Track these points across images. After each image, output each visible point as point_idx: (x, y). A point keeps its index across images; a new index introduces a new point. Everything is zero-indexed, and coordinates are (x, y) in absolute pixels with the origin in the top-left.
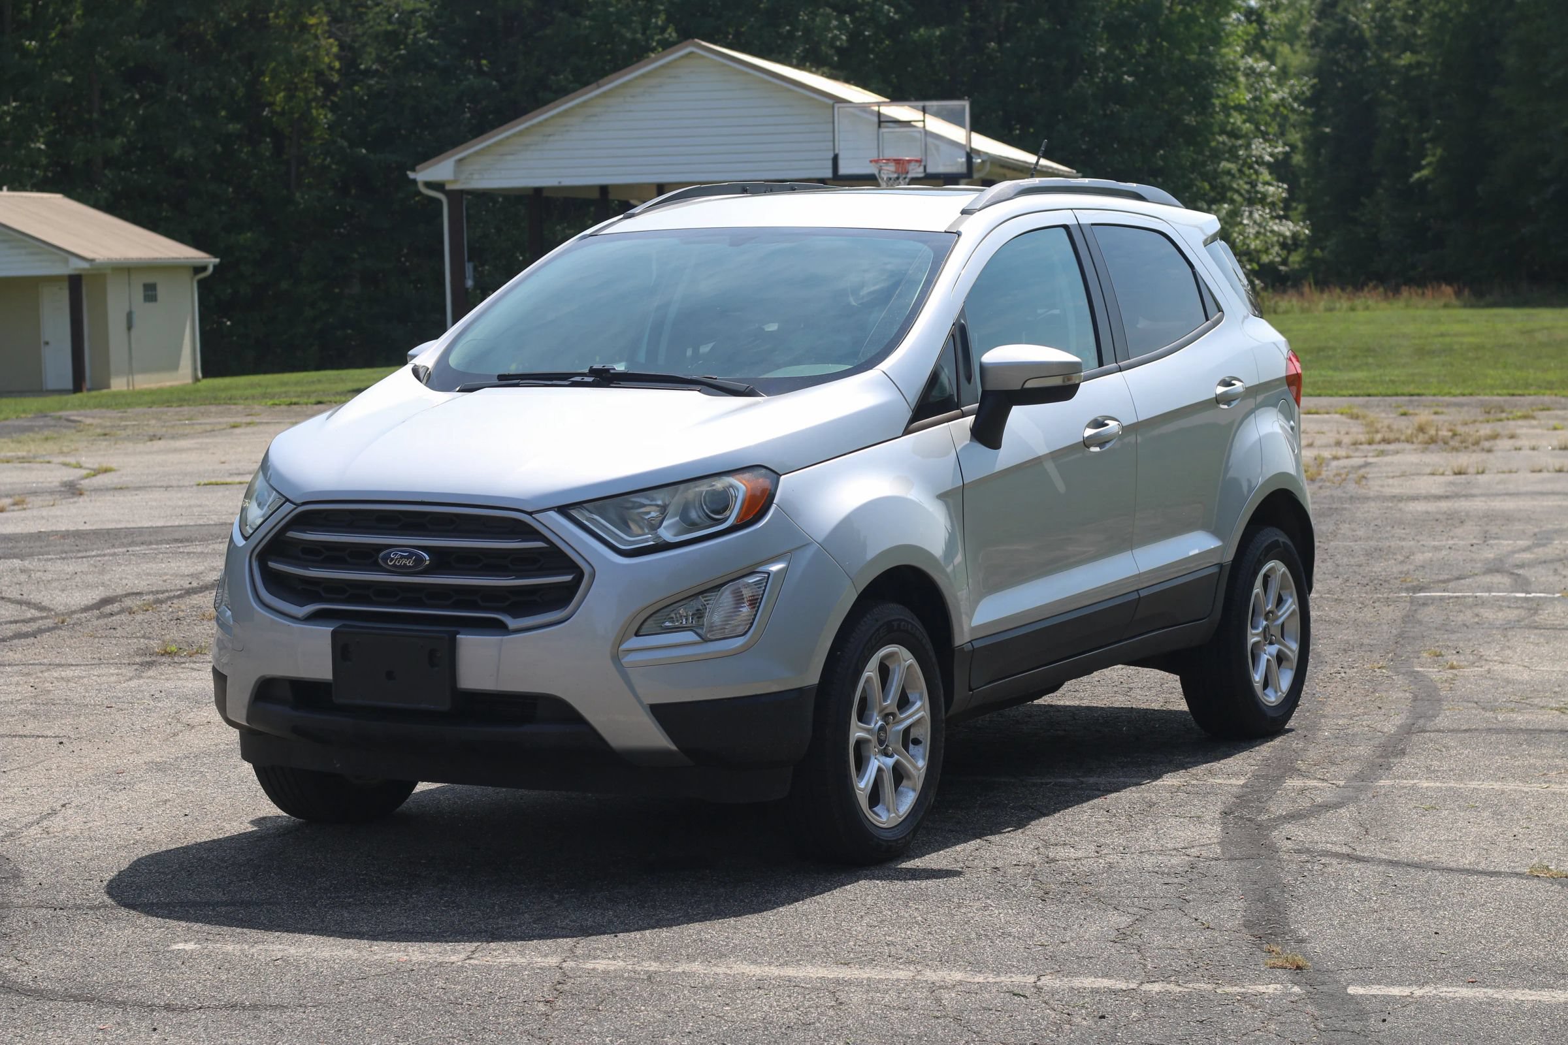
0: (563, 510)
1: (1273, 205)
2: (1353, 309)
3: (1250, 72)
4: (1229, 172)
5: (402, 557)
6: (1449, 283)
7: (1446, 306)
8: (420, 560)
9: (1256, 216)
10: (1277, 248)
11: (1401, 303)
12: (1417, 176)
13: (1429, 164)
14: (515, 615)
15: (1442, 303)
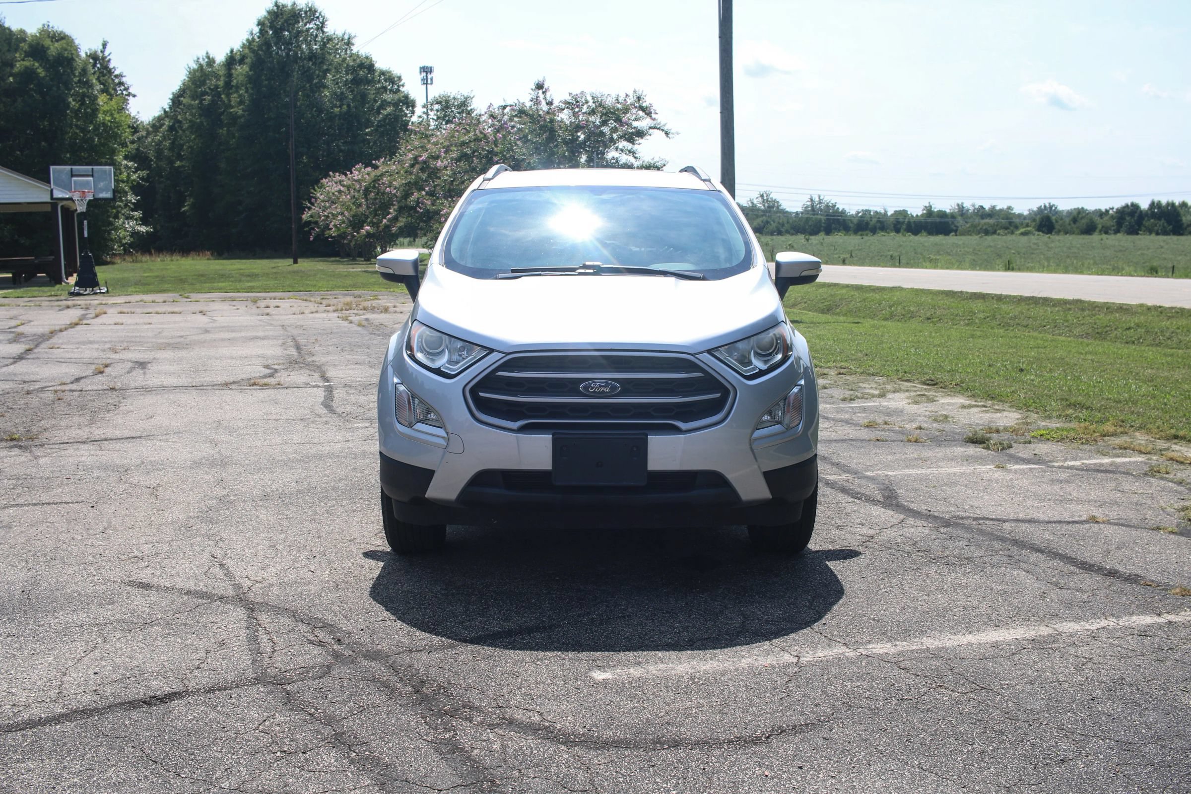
0: (709, 352)
1: (136, 220)
2: (172, 260)
3: (127, 167)
4: (120, 206)
5: (601, 386)
6: (208, 250)
7: (208, 259)
8: (615, 388)
9: (131, 224)
10: (128, 238)
11: (190, 258)
12: (183, 209)
13: (188, 205)
14: (685, 421)
15: (207, 257)
